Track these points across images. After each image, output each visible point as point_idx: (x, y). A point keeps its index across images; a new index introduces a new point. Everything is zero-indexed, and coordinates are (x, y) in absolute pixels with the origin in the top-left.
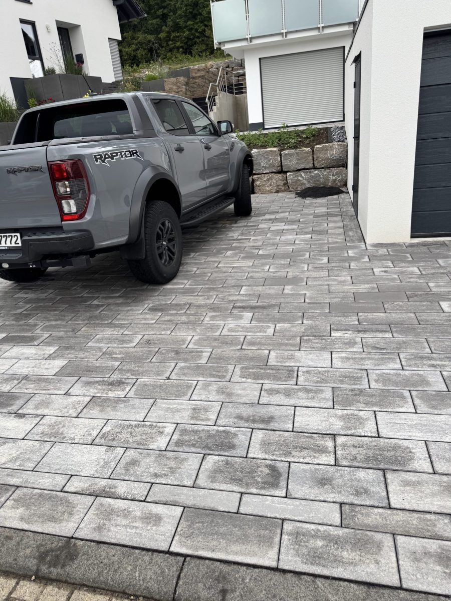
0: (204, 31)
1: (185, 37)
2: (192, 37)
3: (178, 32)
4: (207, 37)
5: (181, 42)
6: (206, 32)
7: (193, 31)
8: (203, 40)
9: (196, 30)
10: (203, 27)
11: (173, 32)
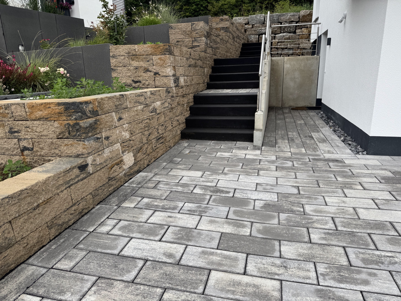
0: (207, 6)
1: (193, 10)
2: (198, 10)
3: (188, 6)
4: (209, 10)
5: (190, 13)
6: (209, 7)
7: (199, 6)
8: (206, 13)
9: (202, 5)
10: (206, 4)
11: (185, 5)
